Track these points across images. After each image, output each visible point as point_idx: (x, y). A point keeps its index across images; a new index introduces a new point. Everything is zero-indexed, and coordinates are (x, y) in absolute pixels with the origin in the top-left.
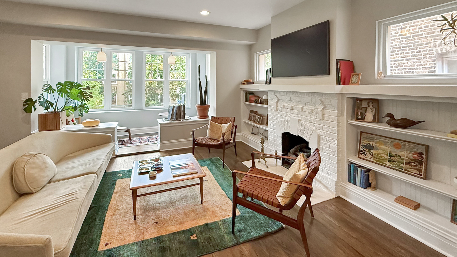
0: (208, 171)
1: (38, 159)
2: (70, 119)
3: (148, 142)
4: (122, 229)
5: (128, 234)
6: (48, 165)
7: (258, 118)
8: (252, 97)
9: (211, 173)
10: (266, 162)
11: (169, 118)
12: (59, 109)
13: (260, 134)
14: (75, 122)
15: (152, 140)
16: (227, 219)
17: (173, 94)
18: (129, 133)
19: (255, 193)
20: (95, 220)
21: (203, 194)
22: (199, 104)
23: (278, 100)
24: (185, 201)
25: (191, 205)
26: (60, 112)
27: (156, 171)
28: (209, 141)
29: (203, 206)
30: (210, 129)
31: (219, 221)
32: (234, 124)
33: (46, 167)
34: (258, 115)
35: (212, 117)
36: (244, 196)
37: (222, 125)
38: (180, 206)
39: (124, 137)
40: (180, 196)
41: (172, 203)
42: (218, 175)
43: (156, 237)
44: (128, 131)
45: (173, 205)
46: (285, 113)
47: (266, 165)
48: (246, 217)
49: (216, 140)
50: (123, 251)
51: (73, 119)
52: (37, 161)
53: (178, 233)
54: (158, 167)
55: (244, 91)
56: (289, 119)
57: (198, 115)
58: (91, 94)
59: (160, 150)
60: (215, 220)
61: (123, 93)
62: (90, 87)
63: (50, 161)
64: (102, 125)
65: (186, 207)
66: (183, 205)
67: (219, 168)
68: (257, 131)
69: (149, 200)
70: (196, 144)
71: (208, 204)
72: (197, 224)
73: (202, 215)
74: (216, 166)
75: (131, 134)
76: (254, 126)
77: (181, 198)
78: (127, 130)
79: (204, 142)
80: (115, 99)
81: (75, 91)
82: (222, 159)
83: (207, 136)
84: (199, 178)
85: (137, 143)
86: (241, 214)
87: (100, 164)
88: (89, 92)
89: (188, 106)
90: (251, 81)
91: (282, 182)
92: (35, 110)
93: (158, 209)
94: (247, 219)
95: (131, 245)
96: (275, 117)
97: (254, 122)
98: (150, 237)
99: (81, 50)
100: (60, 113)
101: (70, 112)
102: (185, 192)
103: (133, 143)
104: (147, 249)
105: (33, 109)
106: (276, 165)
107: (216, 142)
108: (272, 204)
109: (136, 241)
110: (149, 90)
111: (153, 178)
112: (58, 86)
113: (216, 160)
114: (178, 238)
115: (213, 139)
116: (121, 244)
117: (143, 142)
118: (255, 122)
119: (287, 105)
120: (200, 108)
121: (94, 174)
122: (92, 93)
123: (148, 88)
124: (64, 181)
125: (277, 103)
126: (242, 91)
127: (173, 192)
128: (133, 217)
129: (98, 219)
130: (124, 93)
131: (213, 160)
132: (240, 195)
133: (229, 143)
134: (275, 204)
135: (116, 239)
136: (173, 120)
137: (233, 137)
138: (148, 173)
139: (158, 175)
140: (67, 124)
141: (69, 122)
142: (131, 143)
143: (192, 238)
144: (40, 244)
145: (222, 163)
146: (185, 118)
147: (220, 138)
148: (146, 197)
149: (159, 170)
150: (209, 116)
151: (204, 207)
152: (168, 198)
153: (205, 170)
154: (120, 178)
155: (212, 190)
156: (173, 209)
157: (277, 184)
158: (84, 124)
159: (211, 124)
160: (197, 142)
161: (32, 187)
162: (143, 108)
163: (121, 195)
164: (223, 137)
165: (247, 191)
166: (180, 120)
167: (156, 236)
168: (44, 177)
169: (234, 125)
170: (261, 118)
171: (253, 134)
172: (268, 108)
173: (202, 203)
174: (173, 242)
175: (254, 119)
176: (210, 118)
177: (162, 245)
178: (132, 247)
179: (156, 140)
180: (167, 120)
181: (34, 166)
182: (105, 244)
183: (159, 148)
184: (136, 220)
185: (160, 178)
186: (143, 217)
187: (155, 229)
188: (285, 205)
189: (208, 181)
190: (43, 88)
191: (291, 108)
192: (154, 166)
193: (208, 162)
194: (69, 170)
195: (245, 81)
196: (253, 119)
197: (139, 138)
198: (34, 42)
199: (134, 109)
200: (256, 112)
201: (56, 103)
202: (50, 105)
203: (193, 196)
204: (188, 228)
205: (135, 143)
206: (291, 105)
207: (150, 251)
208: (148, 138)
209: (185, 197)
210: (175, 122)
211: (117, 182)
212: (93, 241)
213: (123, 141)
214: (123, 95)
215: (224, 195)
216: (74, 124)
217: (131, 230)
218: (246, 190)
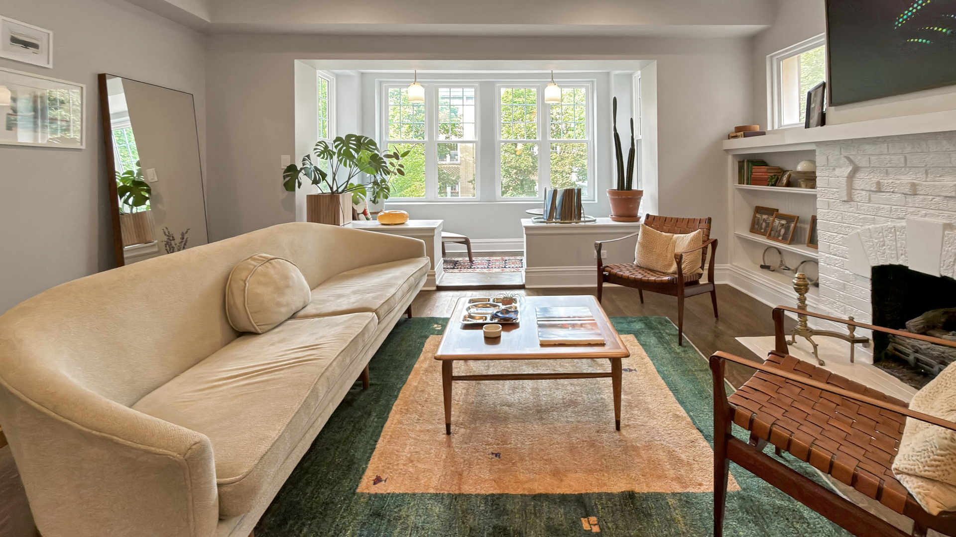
0: (636, 348)
1: (274, 267)
2: (359, 210)
3: (505, 267)
4: (418, 449)
5: (427, 467)
6: (291, 283)
7: (783, 225)
8: (759, 171)
9: (644, 354)
10: (815, 346)
11: (545, 218)
12: (338, 186)
13: (789, 269)
14: (369, 216)
15: (513, 266)
16: (694, 495)
17: (564, 182)
18: (469, 249)
19: (801, 438)
20: (370, 414)
21: (623, 403)
22: (616, 188)
23: (856, 170)
24: (575, 412)
25: (590, 429)
26: (341, 193)
27: (501, 326)
28: (640, 273)
29: (622, 438)
30: (642, 245)
31: (667, 494)
32: (708, 236)
33: (288, 286)
34: (782, 217)
35: (648, 216)
36: (754, 438)
37: (676, 236)
38: (559, 424)
39: (461, 255)
40: (561, 397)
41: (540, 412)
42: (664, 360)
43: (489, 495)
44: (466, 242)
45: (541, 419)
46: (882, 206)
47: (816, 356)
48: (761, 504)
49: (658, 273)
50: (408, 508)
51: (365, 210)
52: (271, 271)
53: (546, 497)
54: (507, 316)
55: (734, 156)
56: (903, 223)
57: (613, 213)
58: (402, 169)
59: (526, 287)
60: (657, 487)
61: (469, 180)
62: (400, 155)
63: (298, 276)
64: (412, 224)
65: (575, 429)
66: (567, 422)
67: (668, 343)
68: (779, 262)
69: (488, 393)
70: (605, 276)
71: (635, 435)
72: (601, 487)
73: (619, 462)
74: (660, 338)
75: (472, 251)
76: (769, 248)
77: (564, 403)
78: (464, 240)
79: (627, 274)
80: (457, 191)
81: (365, 154)
82: (677, 323)
83: (635, 263)
84: (610, 359)
85: (482, 268)
86: (744, 489)
87: (389, 295)
88: (399, 163)
89: (592, 199)
90: (757, 128)
91: (905, 416)
92: (299, 187)
93: (505, 419)
94: (766, 511)
95: (428, 500)
96: (842, 218)
97: (770, 235)
98: (477, 489)
99: (385, 86)
100: (340, 195)
101: (360, 196)
102: (573, 389)
103: (474, 268)
104: (463, 523)
105: (297, 184)
106: (852, 361)
107: (657, 276)
108: (879, 494)
109: (442, 492)
110: (516, 173)
111: (492, 340)
112: (336, 144)
113: (660, 323)
114: (544, 515)
115: (650, 270)
116: (408, 490)
117: (495, 268)
118: (769, 237)
119: (890, 181)
120: (617, 197)
121: (371, 313)
122: (402, 167)
123: (515, 171)
124: (316, 319)
125: (851, 177)
126: (730, 158)
127: (545, 385)
128: (445, 425)
129: (375, 414)
130: (472, 178)
131: (650, 322)
132: (741, 433)
133: (695, 283)
134: (892, 497)
135: (400, 473)
136: (554, 220)
137: (707, 266)
138: (482, 329)
139: (504, 335)
140: (354, 218)
141: (358, 214)
142: (471, 268)
143: (586, 526)
144: (175, 454)
145: (678, 332)
146: (582, 219)
147: (669, 269)
148: (482, 385)
149: (509, 324)
150: (640, 218)
151: (626, 441)
152: (532, 397)
153: (630, 342)
154: (436, 332)
155: (649, 399)
156: (541, 428)
157: (883, 424)
158: (381, 217)
159: (645, 233)
160: (610, 272)
161: (256, 321)
162: (498, 200)
163: (431, 369)
164: (679, 264)
165: (770, 426)
166: (570, 223)
167: (491, 492)
168: (279, 305)
169: (708, 239)
170: (792, 225)
171: (766, 271)
172: (816, 195)
173: (618, 428)
174: (531, 521)
175: (769, 229)
176: (643, 220)
177: (503, 521)
178: (430, 506)
179: (520, 265)
180: (543, 220)
181: (262, 279)
182: (374, 478)
183: (524, 281)
184: (451, 435)
185: (510, 343)
186: (468, 431)
187: (490, 470)
188: (941, 513)
189: (638, 373)
190: (315, 149)
191: (907, 190)
192: (499, 314)
193: (638, 326)
194: (332, 298)
195: (738, 129)
196: (765, 230)
197: (487, 258)
198: (299, 65)
199: (479, 200)
200: (772, 212)
201: (334, 174)
202: (320, 176)
203: (596, 405)
204: (576, 493)
205: (478, 268)
206: (906, 179)
207: (471, 529)
208: (506, 260)
209: (572, 403)
210: (558, 225)
211: (428, 340)
212: (354, 463)
213: (458, 261)
214: (470, 182)
215: (683, 419)
216: (367, 219)
217: (436, 459)
218: (764, 421)
